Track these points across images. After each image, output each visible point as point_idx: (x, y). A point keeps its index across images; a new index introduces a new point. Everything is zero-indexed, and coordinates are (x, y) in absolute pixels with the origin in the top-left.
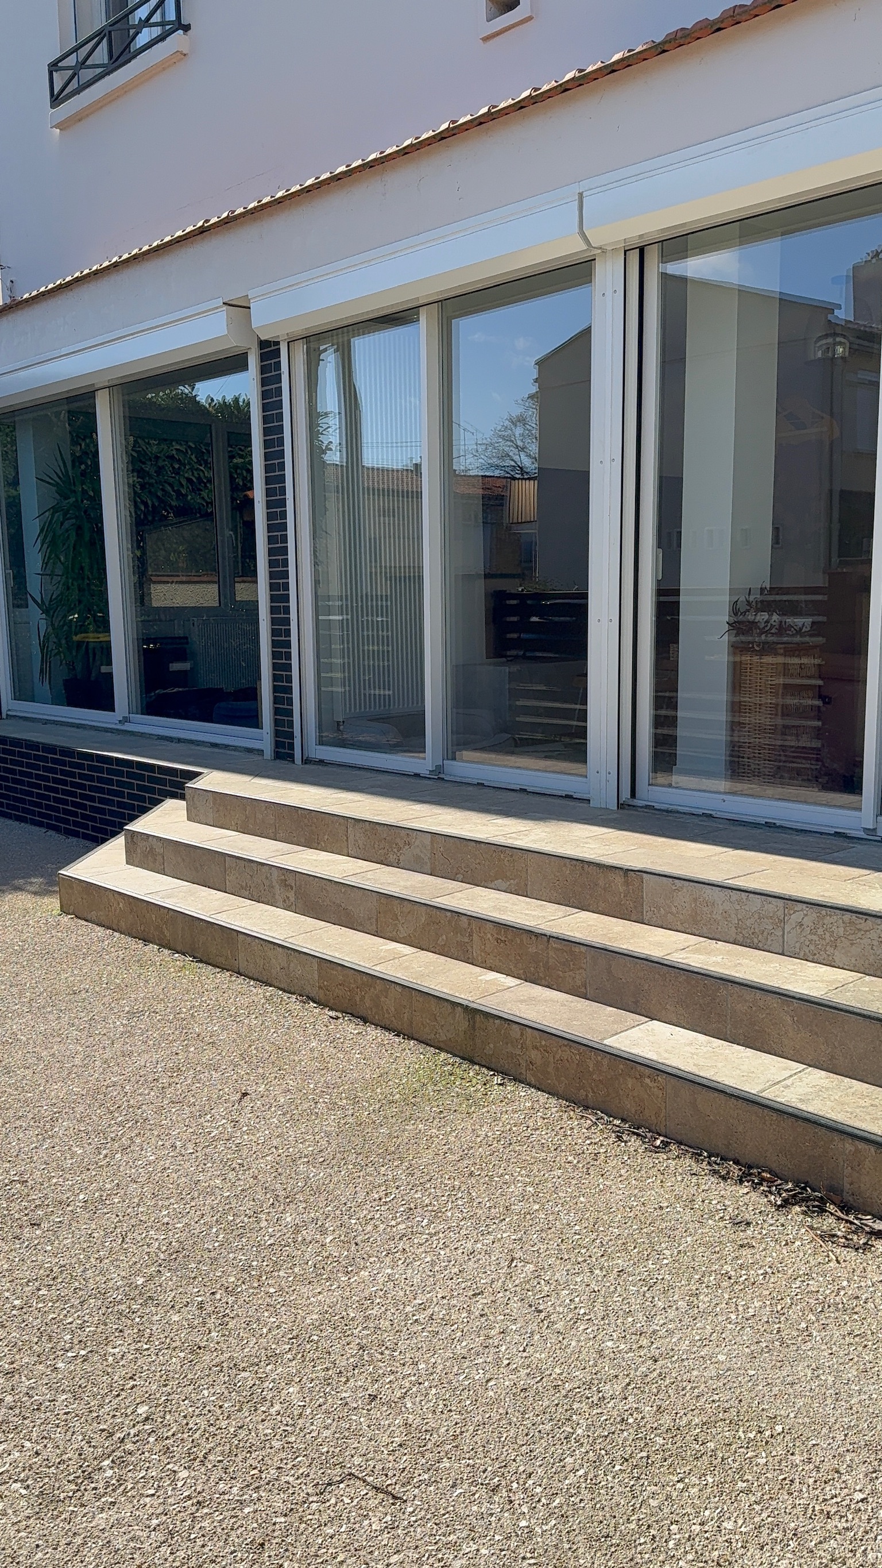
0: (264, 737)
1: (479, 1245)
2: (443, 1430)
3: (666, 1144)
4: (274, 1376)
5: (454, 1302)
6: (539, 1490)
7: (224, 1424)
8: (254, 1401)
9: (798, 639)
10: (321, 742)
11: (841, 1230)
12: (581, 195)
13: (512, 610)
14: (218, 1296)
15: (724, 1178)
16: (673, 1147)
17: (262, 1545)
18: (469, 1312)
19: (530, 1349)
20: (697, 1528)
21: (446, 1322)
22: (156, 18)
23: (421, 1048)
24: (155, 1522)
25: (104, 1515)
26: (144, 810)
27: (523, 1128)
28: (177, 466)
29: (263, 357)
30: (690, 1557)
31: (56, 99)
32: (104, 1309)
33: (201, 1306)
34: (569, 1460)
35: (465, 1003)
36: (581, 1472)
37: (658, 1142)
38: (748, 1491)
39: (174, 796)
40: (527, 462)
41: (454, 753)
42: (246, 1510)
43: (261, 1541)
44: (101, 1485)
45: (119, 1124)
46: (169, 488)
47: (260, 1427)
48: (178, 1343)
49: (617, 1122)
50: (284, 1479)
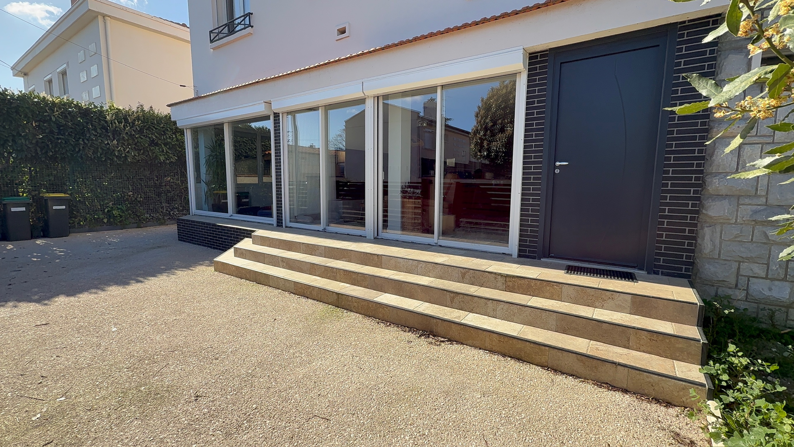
0: (274, 220)
1: (344, 353)
2: (339, 401)
3: (390, 324)
4: (291, 392)
5: (339, 368)
6: (365, 413)
7: (278, 407)
8: (286, 400)
9: (417, 195)
10: (290, 222)
11: (433, 341)
12: (363, 82)
13: (341, 186)
14: (273, 373)
15: (405, 331)
16: (392, 325)
17: (292, 437)
18: (343, 371)
19: (359, 378)
20: (405, 417)
21: (337, 374)
22: (243, 23)
23: (324, 304)
24: (261, 436)
25: (246, 436)
26: (239, 241)
27: (353, 323)
28: (245, 144)
29: (275, 117)
30: (404, 424)
31: (212, 41)
32: (240, 380)
33: (269, 376)
34: (372, 404)
35: (336, 292)
36: (375, 407)
37: (388, 324)
38: (416, 406)
39: (247, 237)
40: (342, 147)
41: (329, 225)
42: (287, 429)
43: (292, 436)
44: (244, 428)
45: (239, 329)
46: (242, 150)
47: (289, 406)
48: (263, 387)
49: (377, 320)
50: (297, 419)
